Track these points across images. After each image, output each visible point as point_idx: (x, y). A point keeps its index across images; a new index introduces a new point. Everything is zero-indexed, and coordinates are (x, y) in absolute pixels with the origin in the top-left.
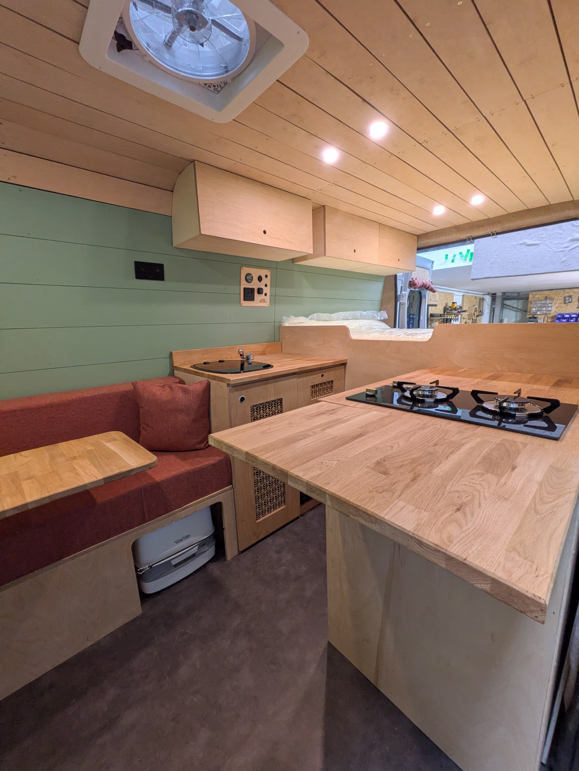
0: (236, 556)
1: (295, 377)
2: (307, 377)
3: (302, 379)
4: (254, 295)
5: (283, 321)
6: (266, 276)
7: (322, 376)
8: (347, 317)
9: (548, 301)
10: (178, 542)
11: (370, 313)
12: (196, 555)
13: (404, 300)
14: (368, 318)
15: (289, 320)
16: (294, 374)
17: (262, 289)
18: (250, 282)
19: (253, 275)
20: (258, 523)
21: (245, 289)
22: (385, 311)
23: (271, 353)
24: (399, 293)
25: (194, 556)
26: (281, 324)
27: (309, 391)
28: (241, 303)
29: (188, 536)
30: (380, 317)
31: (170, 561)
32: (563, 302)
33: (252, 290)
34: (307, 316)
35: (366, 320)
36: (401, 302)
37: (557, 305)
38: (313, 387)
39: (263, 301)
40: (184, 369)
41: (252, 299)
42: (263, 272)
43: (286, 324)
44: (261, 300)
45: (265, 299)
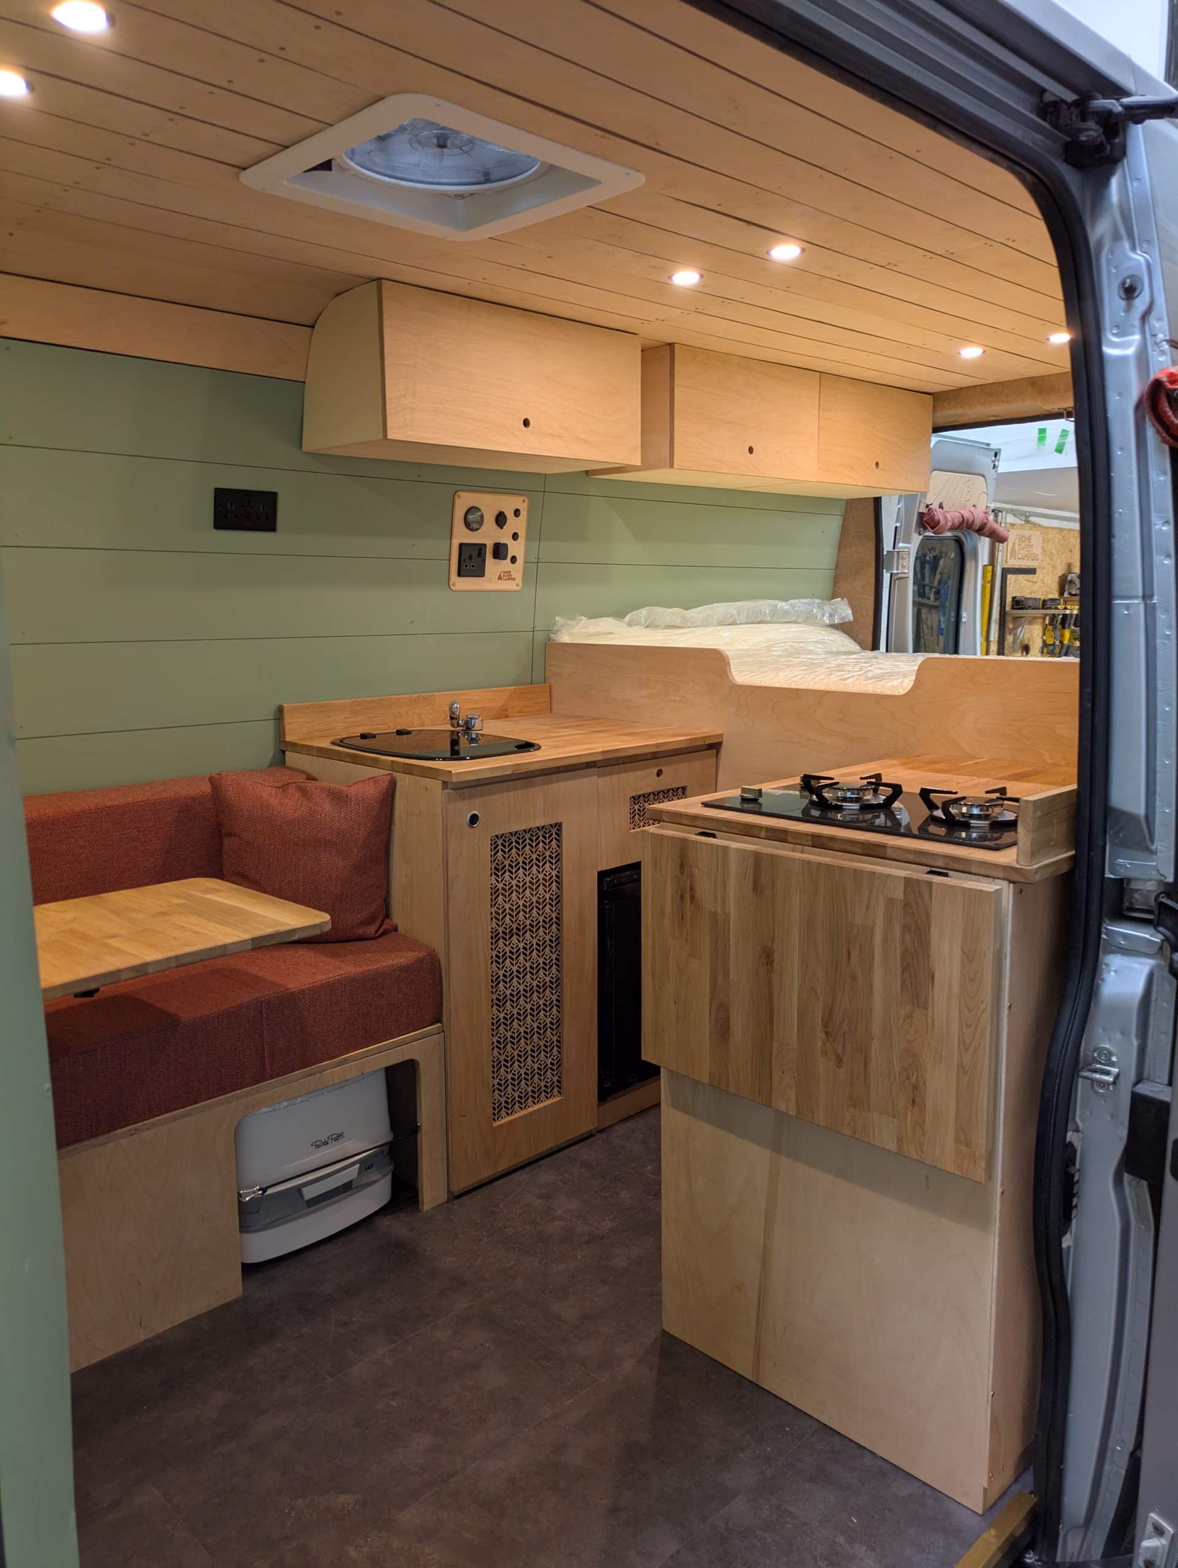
0: (443, 1204)
1: (593, 775)
2: (620, 776)
3: (608, 778)
4: (484, 561)
5: (555, 628)
6: (517, 513)
7: (659, 773)
8: (732, 616)
10: (318, 1147)
11: (800, 604)
12: (354, 1185)
13: (903, 567)
14: (794, 619)
15: (573, 627)
16: (590, 765)
17: (506, 546)
18: (477, 529)
19: (484, 511)
20: (496, 1127)
21: (461, 545)
22: (846, 599)
23: (524, 713)
24: (887, 546)
25: (347, 1188)
26: (551, 635)
27: (624, 810)
28: (452, 582)
29: (339, 1137)
30: (831, 615)
31: (298, 1189)
33: (481, 548)
34: (619, 615)
35: (787, 625)
36: (895, 572)
38: (635, 799)
39: (507, 576)
40: (320, 749)
41: (479, 572)
42: (508, 503)
43: (565, 638)
44: (500, 575)
45: (510, 572)
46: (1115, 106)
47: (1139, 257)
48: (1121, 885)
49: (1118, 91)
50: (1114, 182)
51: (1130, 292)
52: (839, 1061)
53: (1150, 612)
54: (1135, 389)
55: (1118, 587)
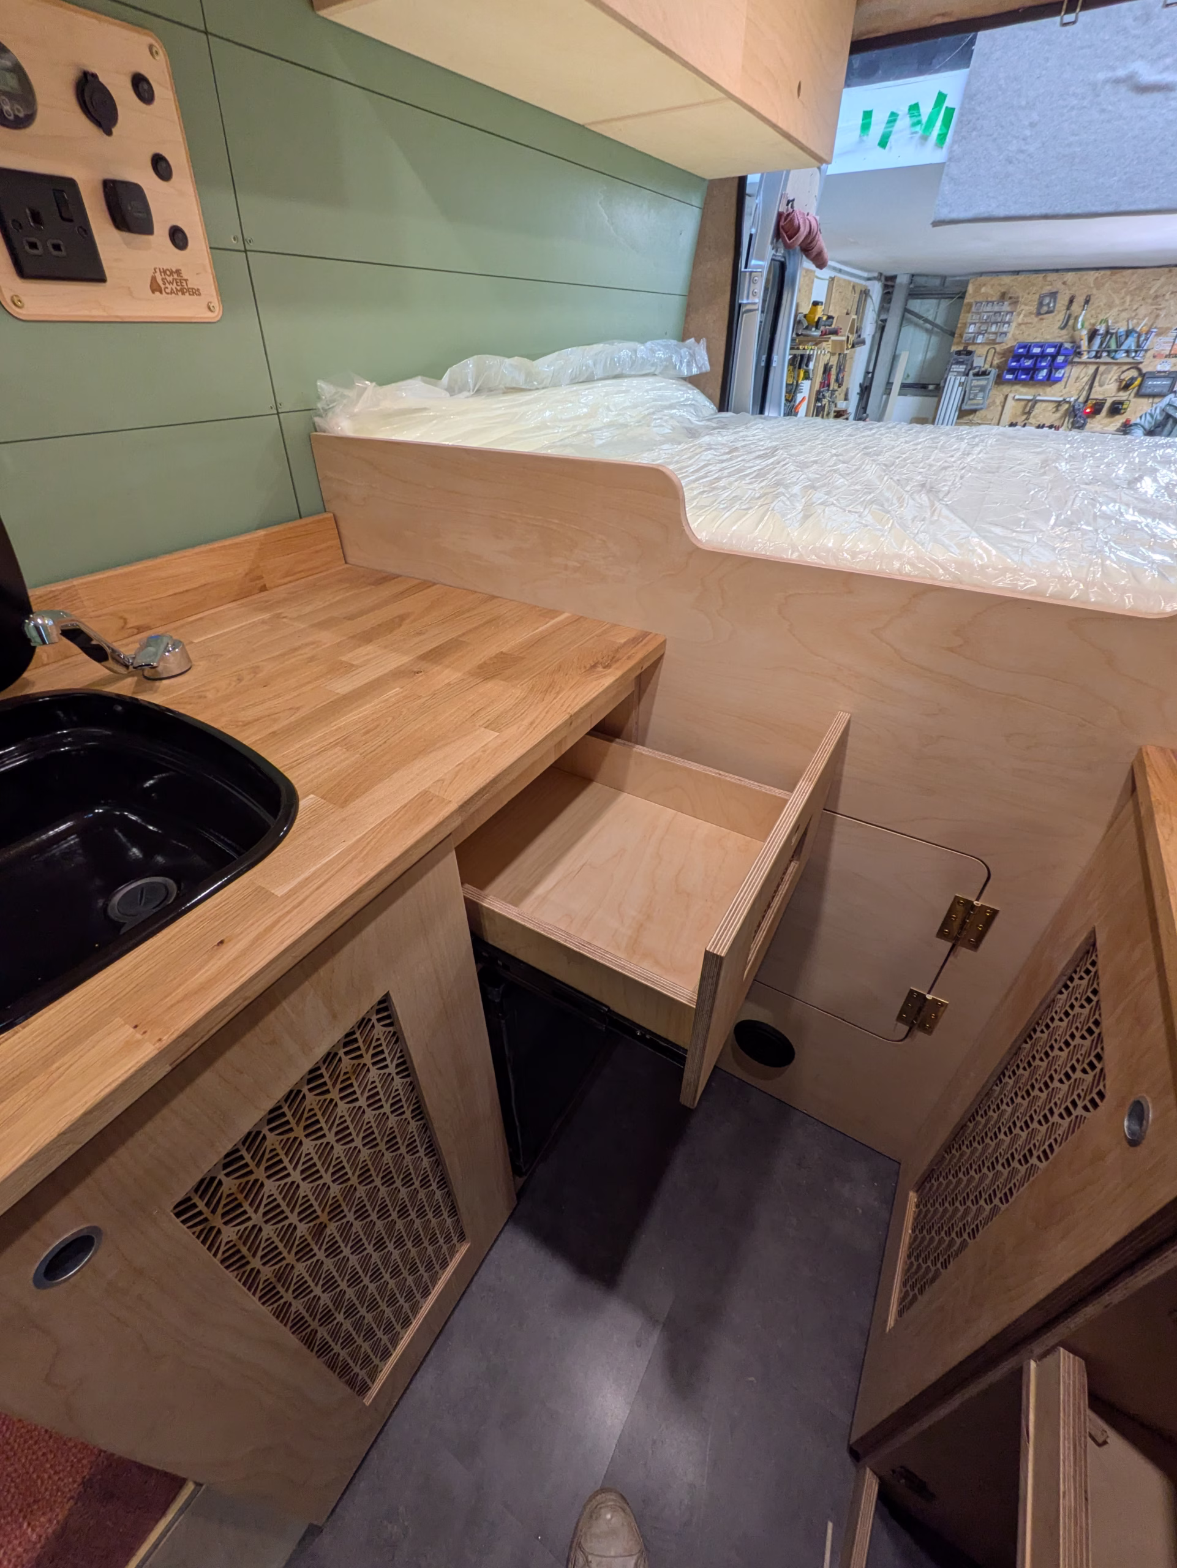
4: (88, 233)
5: (320, 405)
6: (141, 86)
9: (1006, 307)
11: (657, 348)
13: (754, 294)
17: (135, 191)
18: (24, 124)
19: (23, 57)
22: (703, 342)
23: (292, 577)
26: (317, 419)
28: (8, 297)
32: (1034, 309)
33: (62, 192)
36: (745, 301)
37: (1020, 319)
42: (100, 47)
43: (344, 426)
44: (154, 279)
45: (178, 272)
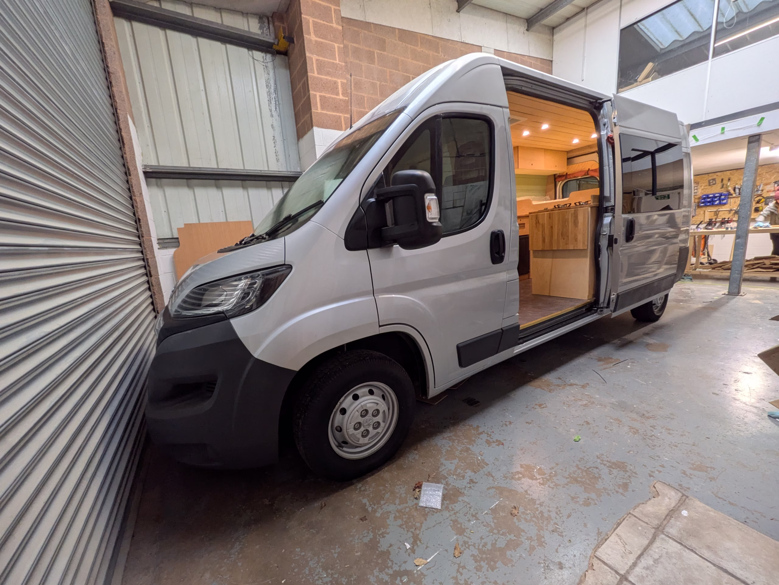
32: (707, 184)
37: (703, 188)
46: (601, 101)
47: (606, 120)
48: (607, 208)
49: (601, 99)
50: (602, 111)
51: (604, 125)
52: (564, 239)
53: (609, 168)
54: (606, 138)
55: (604, 165)
